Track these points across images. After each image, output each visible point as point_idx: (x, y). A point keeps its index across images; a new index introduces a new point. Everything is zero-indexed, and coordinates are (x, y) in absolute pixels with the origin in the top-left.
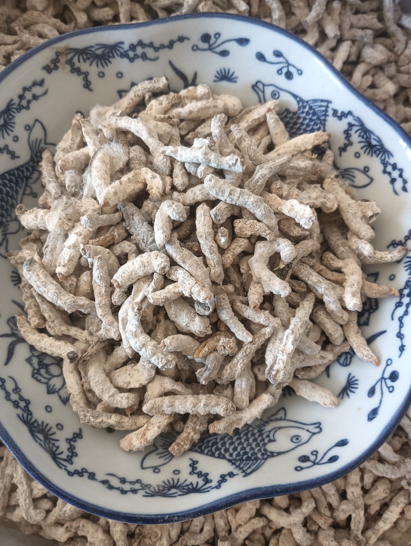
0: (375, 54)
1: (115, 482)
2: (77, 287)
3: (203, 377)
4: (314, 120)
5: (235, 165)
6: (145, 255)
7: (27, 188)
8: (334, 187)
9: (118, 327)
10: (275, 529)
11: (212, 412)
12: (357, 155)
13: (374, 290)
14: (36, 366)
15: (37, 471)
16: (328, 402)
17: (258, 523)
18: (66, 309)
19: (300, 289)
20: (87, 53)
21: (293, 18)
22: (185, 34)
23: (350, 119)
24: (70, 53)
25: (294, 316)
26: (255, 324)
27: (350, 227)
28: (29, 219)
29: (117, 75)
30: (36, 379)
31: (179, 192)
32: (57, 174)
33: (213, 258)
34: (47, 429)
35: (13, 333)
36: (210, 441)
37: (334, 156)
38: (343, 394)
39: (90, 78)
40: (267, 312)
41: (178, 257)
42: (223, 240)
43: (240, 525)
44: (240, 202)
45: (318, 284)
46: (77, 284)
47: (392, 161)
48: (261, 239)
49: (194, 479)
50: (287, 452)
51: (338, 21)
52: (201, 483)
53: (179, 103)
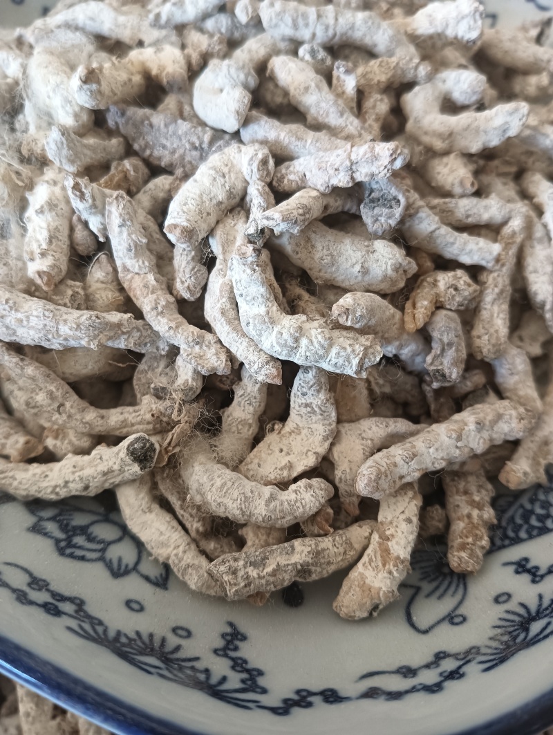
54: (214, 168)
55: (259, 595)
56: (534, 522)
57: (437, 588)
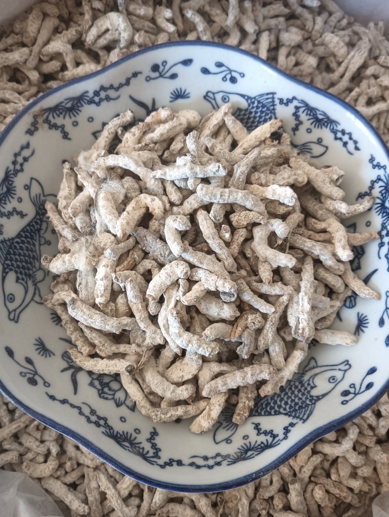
0: (292, 36)
1: (200, 462)
2: (117, 310)
3: (244, 352)
4: (264, 112)
5: (218, 171)
6: (167, 266)
7: (41, 238)
8: (299, 163)
9: (161, 333)
10: (331, 460)
11: (259, 379)
12: (309, 131)
13: (359, 238)
14: (99, 387)
15: (137, 473)
16: (349, 341)
17: (316, 459)
18: (114, 332)
19: (298, 256)
20: (60, 109)
21: (215, 25)
22: (138, 69)
23: (295, 103)
24: (45, 113)
25: (301, 280)
26: (272, 296)
27: (322, 193)
28: (57, 266)
29: (88, 120)
30: (103, 398)
31: (177, 206)
32: (65, 220)
33: (222, 252)
34: (129, 437)
35: (70, 365)
36: (263, 404)
37: (290, 137)
38: (358, 331)
39: (67, 129)
40: (280, 283)
41: (195, 260)
42: (227, 236)
43: (302, 467)
44: (231, 200)
45: (313, 248)
46: (116, 307)
47: (340, 128)
48: (255, 224)
49: (263, 438)
50: (329, 392)
51: (252, 17)
52: (270, 439)
53: (149, 129)
54: (167, 273)
55: (165, 422)
56: (268, 409)
57: (228, 425)
